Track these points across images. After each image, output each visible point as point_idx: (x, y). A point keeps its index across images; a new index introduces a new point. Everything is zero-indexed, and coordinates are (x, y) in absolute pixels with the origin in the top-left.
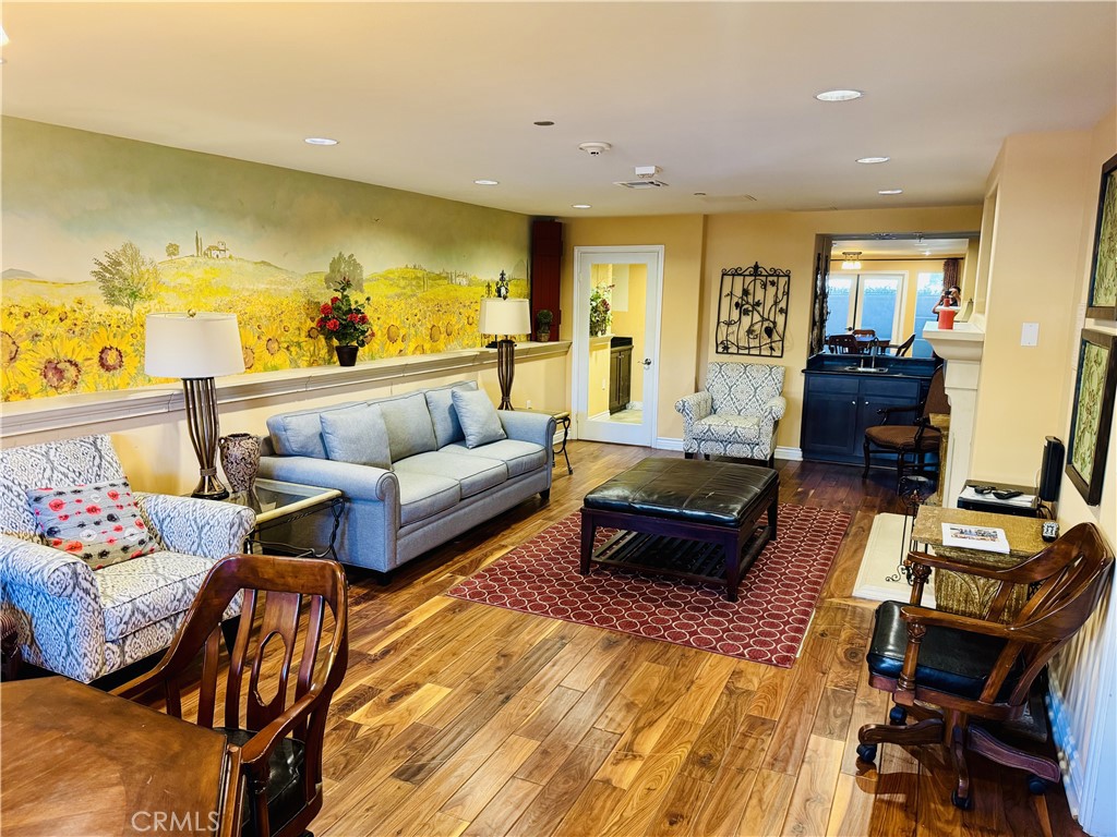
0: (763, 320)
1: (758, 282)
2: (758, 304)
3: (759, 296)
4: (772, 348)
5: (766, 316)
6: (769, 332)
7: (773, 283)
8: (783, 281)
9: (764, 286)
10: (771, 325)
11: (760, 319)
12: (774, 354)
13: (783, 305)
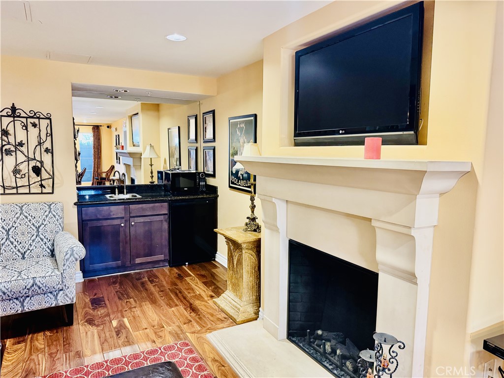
0: (29, 160)
1: (18, 124)
2: (21, 144)
3: (21, 136)
4: (42, 186)
5: (31, 156)
6: (37, 171)
7: (34, 125)
8: (44, 123)
9: (26, 127)
10: (39, 164)
11: (25, 159)
12: (45, 191)
13: (47, 145)
